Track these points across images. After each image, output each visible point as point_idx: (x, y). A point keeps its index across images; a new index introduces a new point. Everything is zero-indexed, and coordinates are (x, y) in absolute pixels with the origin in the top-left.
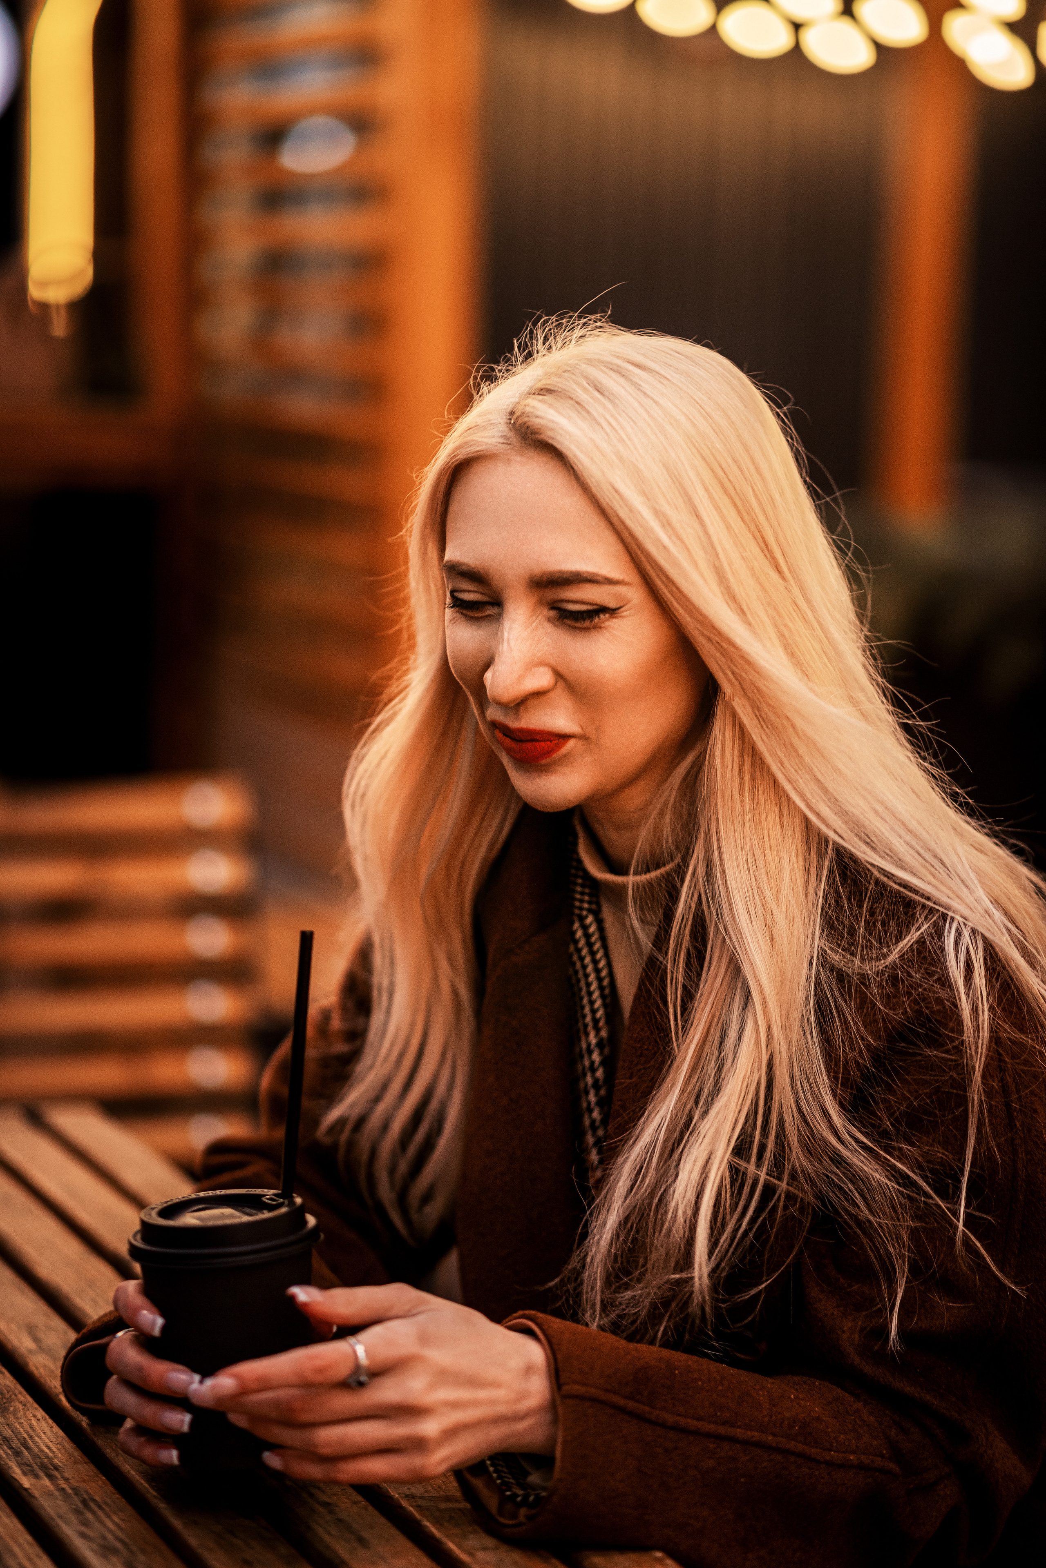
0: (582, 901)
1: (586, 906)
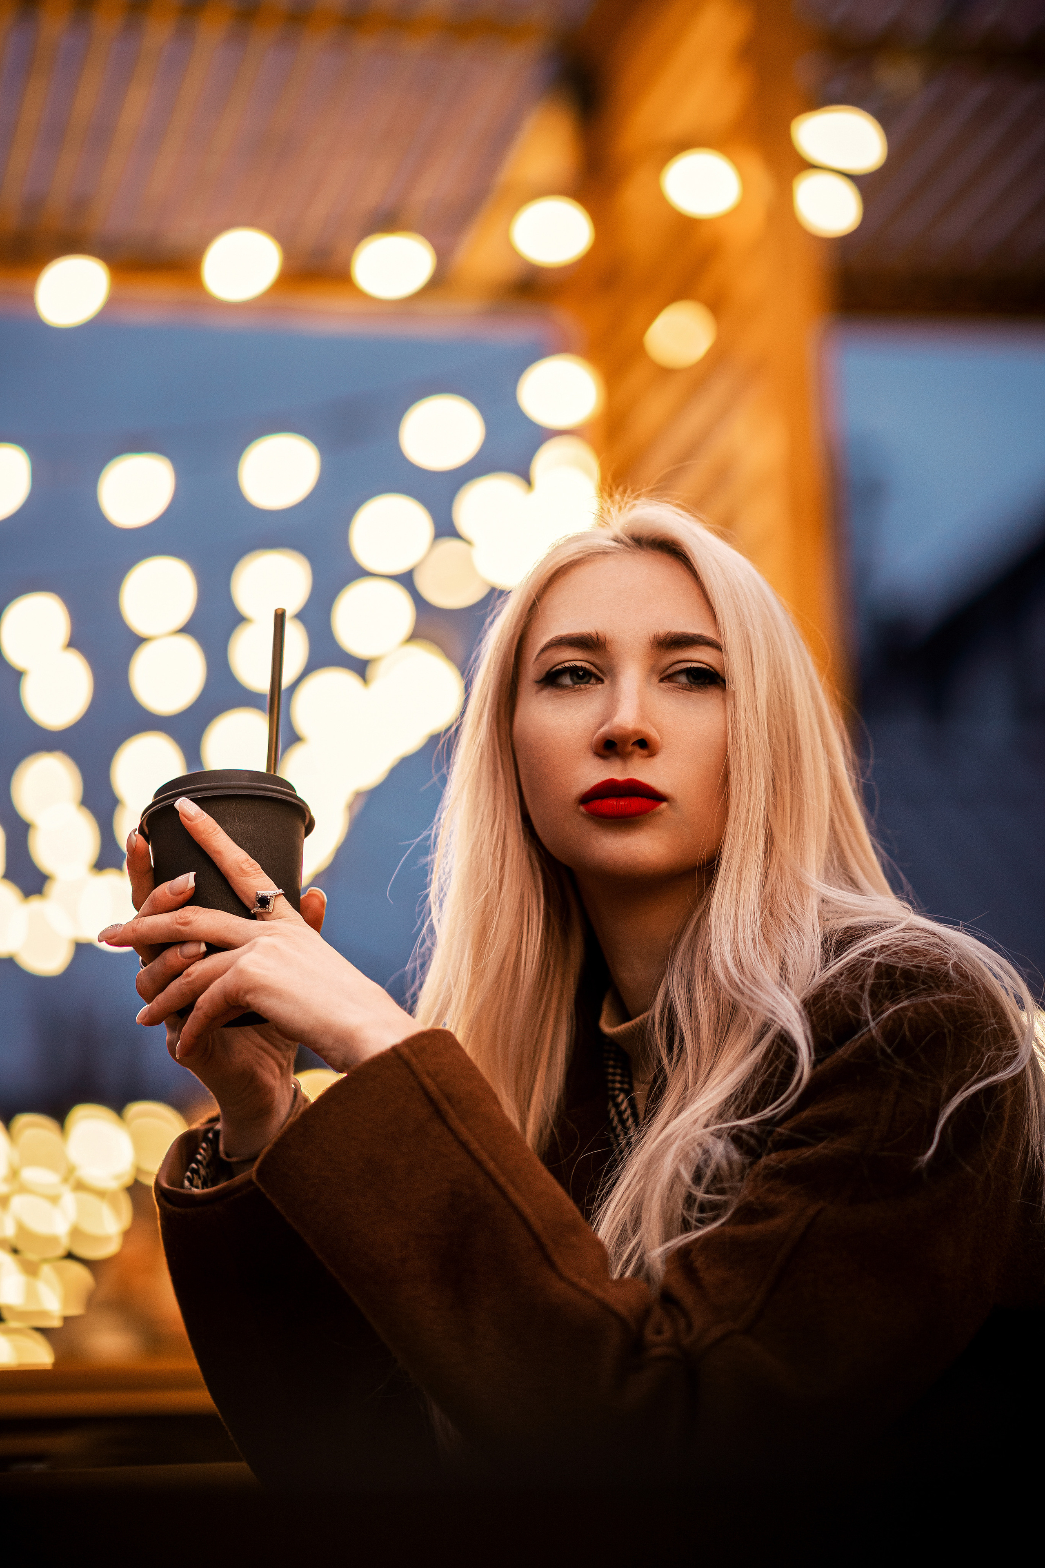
1: (618, 1085)
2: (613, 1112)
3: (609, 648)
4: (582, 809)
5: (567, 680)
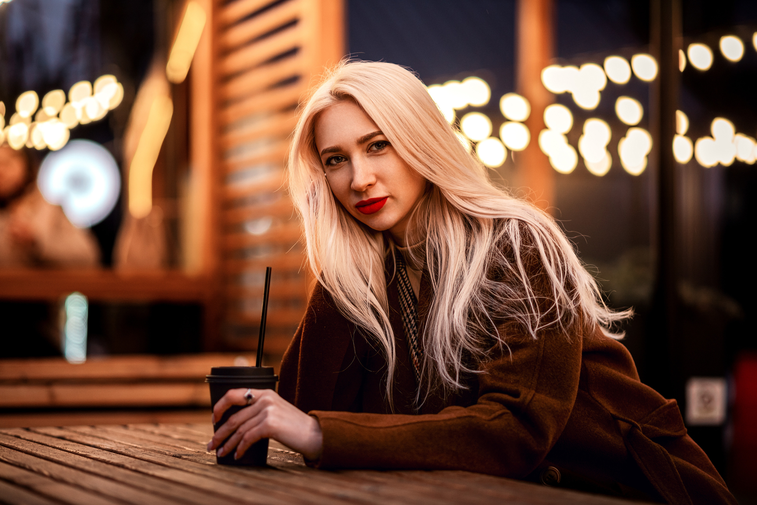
1: (401, 266)
5: (334, 162)
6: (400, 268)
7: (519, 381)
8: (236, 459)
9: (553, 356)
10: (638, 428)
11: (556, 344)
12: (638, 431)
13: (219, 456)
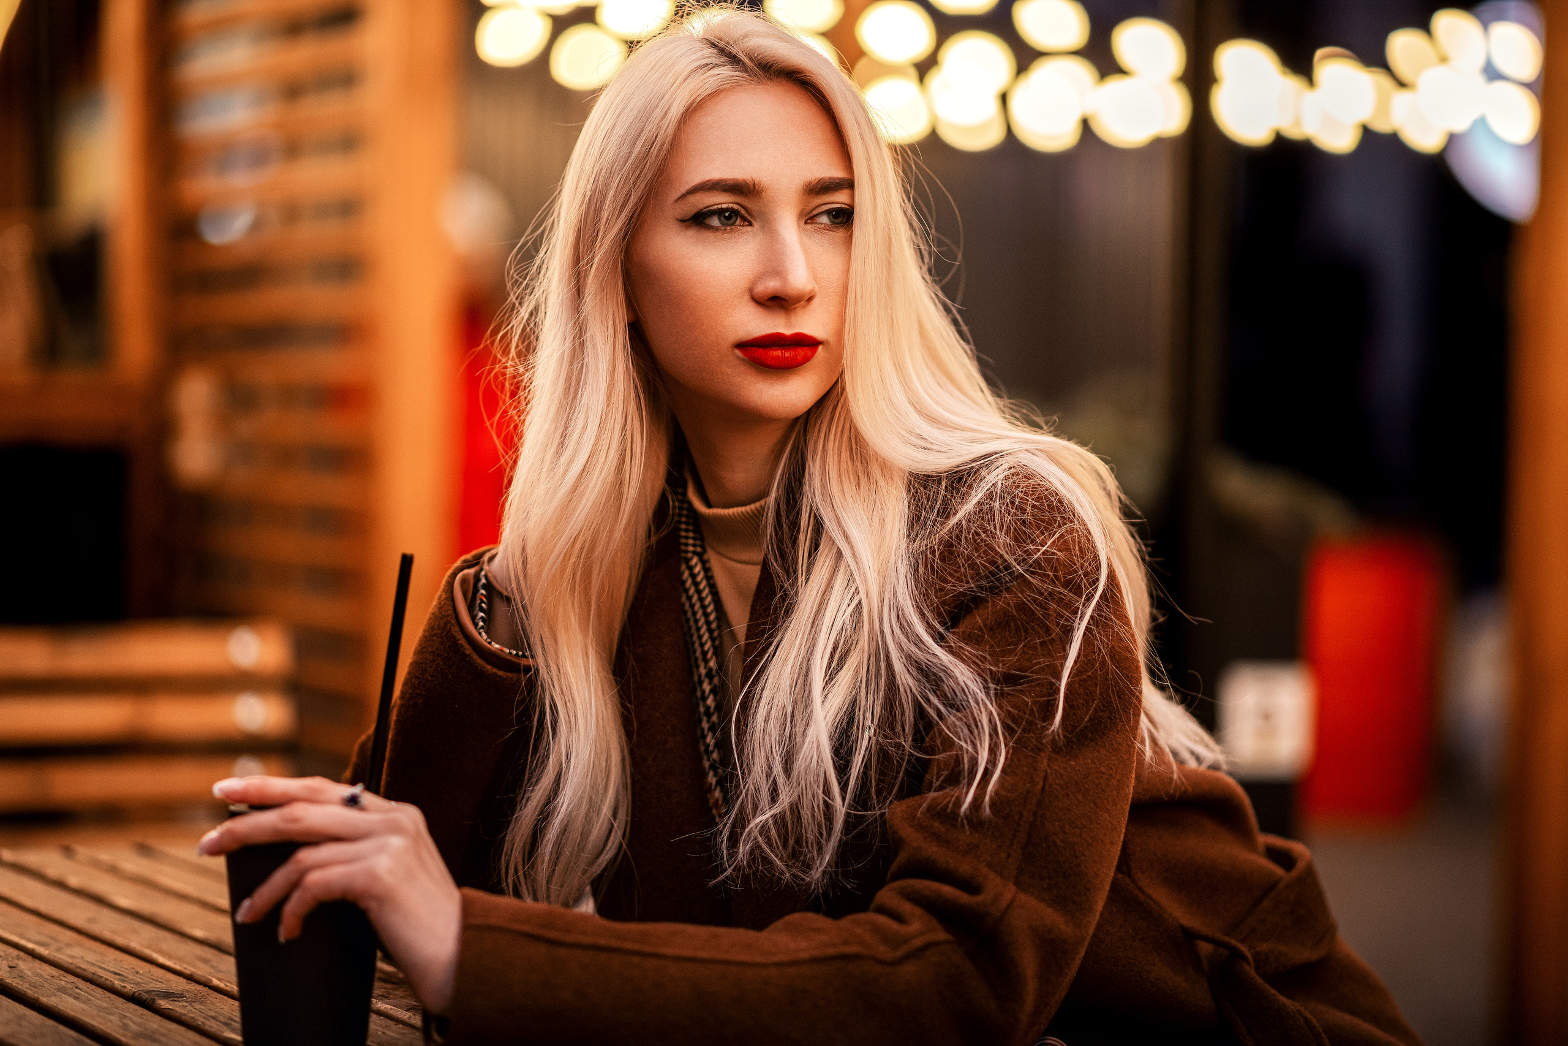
0: (687, 538)
1: (691, 548)
2: (686, 574)
3: (764, 194)
4: (738, 353)
5: (715, 222)
6: (690, 555)
7: (977, 846)
8: (282, 939)
9: (1068, 795)
10: (1244, 958)
11: (1077, 768)
12: (1247, 967)
13: (239, 918)
